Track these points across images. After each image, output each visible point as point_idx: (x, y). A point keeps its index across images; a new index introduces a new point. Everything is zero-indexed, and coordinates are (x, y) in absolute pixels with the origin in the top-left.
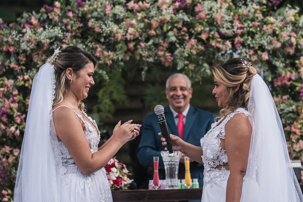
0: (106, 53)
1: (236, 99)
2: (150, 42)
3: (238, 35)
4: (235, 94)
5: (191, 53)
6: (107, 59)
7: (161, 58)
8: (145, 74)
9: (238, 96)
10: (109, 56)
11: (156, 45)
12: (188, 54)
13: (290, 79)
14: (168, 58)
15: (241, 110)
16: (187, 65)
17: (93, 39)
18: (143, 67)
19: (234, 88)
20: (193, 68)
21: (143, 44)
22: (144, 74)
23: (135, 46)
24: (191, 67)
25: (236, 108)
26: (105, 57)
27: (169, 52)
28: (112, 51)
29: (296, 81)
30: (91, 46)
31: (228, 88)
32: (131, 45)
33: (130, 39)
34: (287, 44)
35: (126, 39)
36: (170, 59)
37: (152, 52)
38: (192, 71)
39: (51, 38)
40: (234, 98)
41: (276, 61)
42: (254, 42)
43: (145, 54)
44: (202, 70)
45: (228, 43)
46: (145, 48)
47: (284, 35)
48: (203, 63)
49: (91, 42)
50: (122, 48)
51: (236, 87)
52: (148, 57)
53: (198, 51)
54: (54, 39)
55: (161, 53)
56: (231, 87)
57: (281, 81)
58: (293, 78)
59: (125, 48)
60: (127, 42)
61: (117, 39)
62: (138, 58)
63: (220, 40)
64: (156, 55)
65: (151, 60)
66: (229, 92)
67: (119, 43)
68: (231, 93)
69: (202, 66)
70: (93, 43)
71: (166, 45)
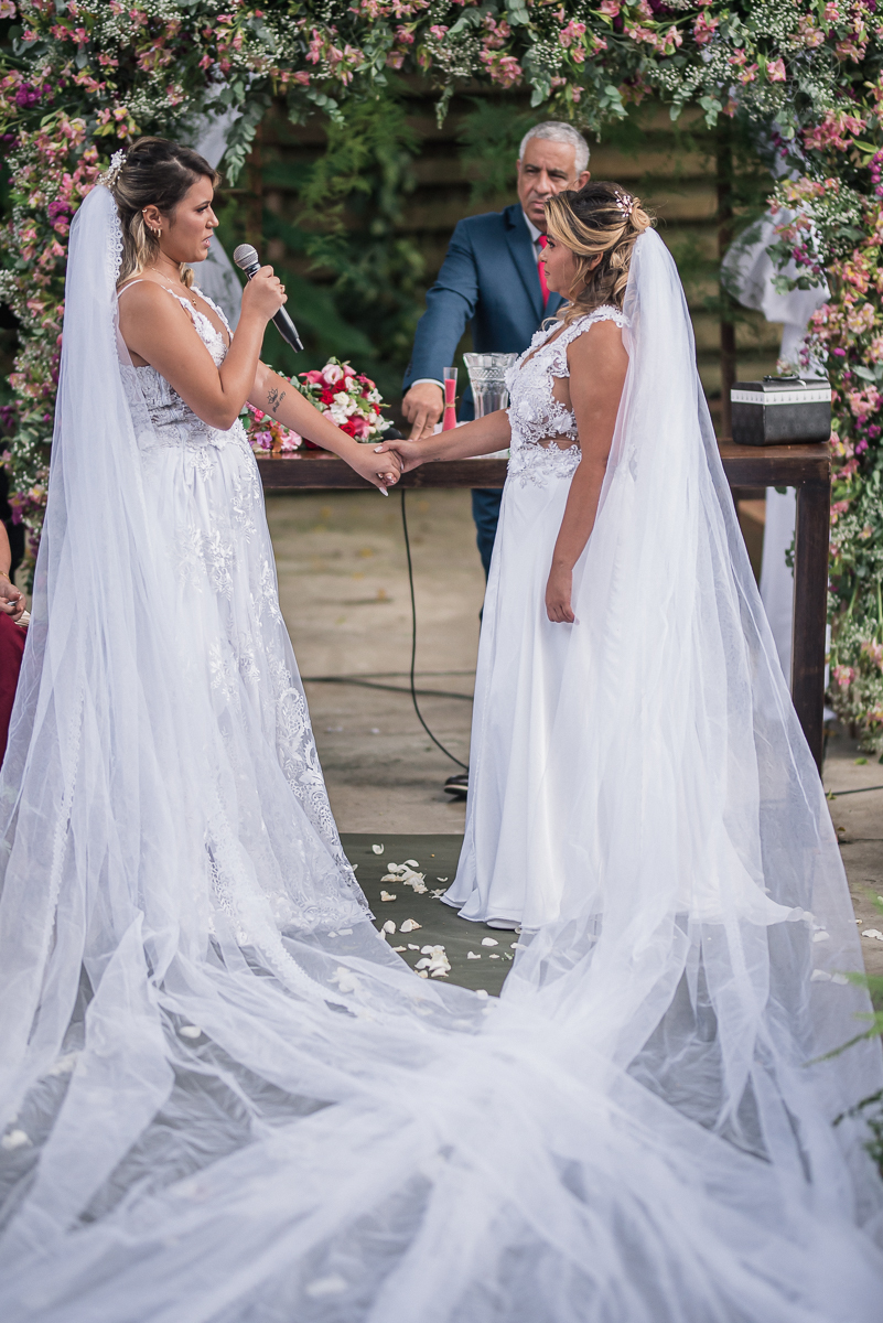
0: (336, 52)
1: (593, 288)
2: (458, 27)
3: (706, 9)
4: (589, 273)
5: (570, 58)
6: (339, 68)
7: (487, 68)
8: (445, 111)
9: (597, 280)
10: (346, 58)
11: (477, 31)
12: (563, 62)
13: (848, 134)
14: (506, 69)
15: (605, 312)
16: (561, 88)
17: (301, 9)
18: (442, 87)
19: (588, 259)
20: (577, 97)
21: (437, 31)
22: (441, 110)
23: (418, 32)
24: (573, 93)
25: (593, 308)
26: (335, 63)
27: (511, 53)
28: (353, 45)
29: (863, 137)
30: (296, 31)
31: (576, 257)
32: (407, 31)
33: (403, 14)
34: (842, 36)
35: (393, 15)
36: (513, 72)
37: (465, 50)
38: (577, 105)
39: (185, 11)
40: (590, 285)
41: (811, 81)
42: (745, 32)
43: (445, 54)
44: (603, 104)
45: (675, 34)
46: (444, 42)
47: (834, 13)
48: (604, 85)
49: (295, 18)
50: (379, 40)
51: (595, 257)
52: (453, 64)
53: (590, 53)
54: (193, 13)
55: (488, 55)
56: (583, 257)
57: (824, 136)
58: (857, 131)
59: (389, 40)
60: (393, 22)
61: (368, 15)
62: (426, 66)
63: (650, 22)
64: (476, 58)
65: (460, 71)
66: (576, 267)
67: (374, 25)
68: (582, 270)
69: (601, 93)
70: (302, 21)
71: (502, 32)
